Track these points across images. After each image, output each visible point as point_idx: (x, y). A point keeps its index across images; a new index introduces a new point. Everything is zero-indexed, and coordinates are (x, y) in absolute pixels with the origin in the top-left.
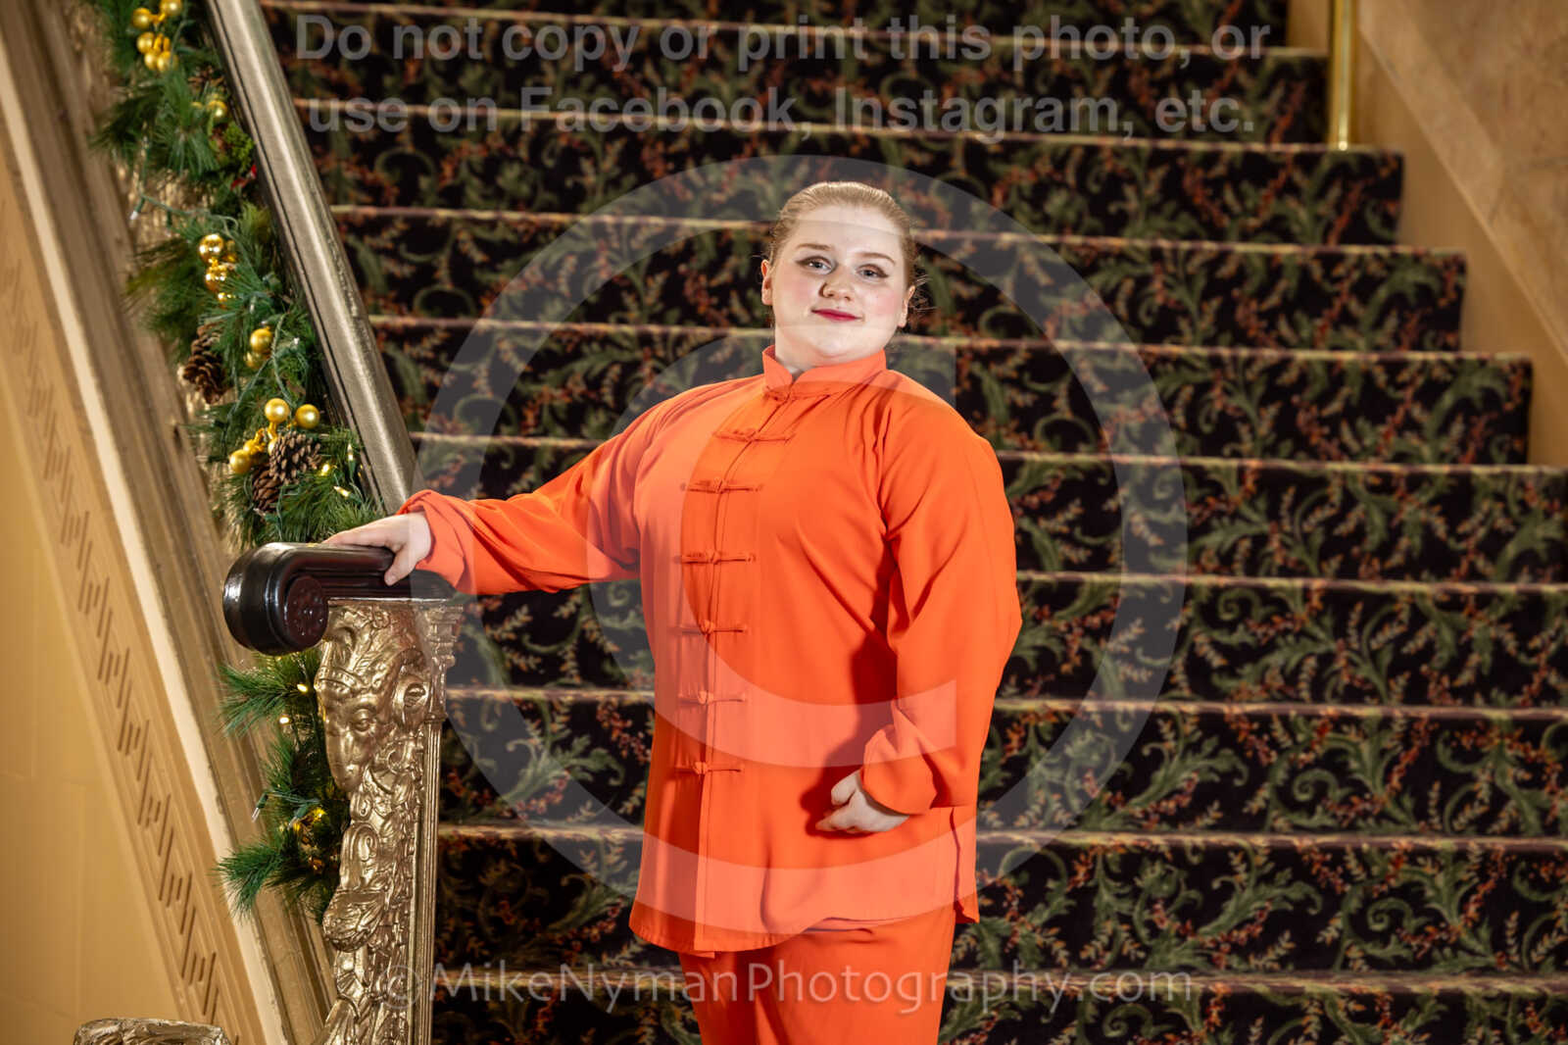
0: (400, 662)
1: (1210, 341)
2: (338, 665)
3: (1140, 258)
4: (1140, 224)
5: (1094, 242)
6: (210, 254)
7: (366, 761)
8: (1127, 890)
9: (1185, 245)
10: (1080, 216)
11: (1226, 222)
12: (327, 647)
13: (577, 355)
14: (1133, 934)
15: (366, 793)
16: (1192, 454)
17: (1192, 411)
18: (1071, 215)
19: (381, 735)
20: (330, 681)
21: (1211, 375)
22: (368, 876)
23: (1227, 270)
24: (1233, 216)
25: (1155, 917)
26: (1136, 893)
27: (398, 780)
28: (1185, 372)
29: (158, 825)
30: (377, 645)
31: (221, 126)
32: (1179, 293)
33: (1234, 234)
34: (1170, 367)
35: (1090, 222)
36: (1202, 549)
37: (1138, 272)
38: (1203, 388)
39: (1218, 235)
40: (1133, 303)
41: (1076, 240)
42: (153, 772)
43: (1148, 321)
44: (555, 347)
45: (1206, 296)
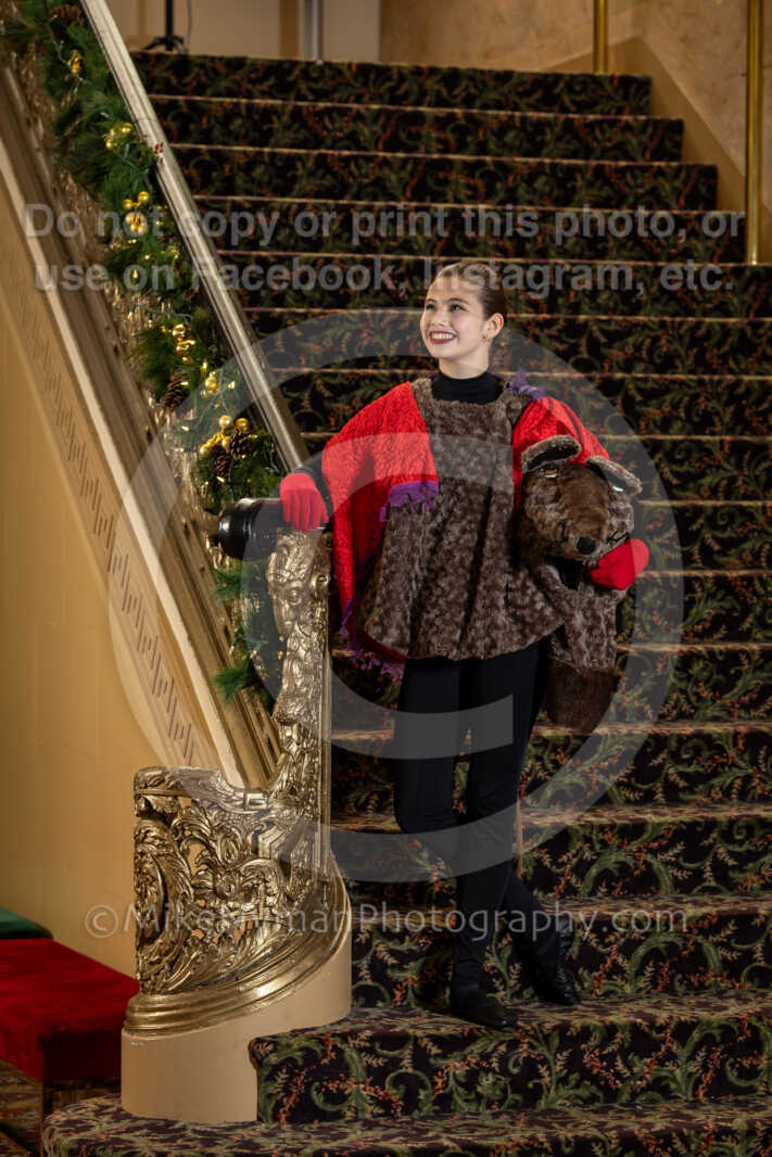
0: (314, 563)
1: (692, 372)
2: (280, 566)
3: (655, 327)
4: (648, 308)
5: (629, 318)
6: (178, 336)
7: (296, 619)
8: (684, 676)
9: (678, 319)
10: (616, 304)
11: (695, 306)
12: (274, 556)
13: (358, 387)
14: (688, 699)
15: (296, 637)
16: (689, 434)
17: (688, 411)
18: (611, 304)
19: (304, 604)
20: (276, 575)
21: (698, 390)
22: (299, 683)
23: (701, 332)
24: (698, 303)
25: (700, 690)
26: (689, 677)
27: (314, 629)
28: (686, 390)
29: (151, 652)
30: (301, 554)
31: (178, 265)
32: (676, 346)
33: (699, 313)
34: (677, 387)
35: (621, 307)
36: (701, 486)
37: (652, 334)
38: (696, 397)
39: (691, 313)
40: (651, 351)
41: (620, 318)
42: (146, 622)
43: (658, 361)
44: (345, 382)
45: (690, 347)
